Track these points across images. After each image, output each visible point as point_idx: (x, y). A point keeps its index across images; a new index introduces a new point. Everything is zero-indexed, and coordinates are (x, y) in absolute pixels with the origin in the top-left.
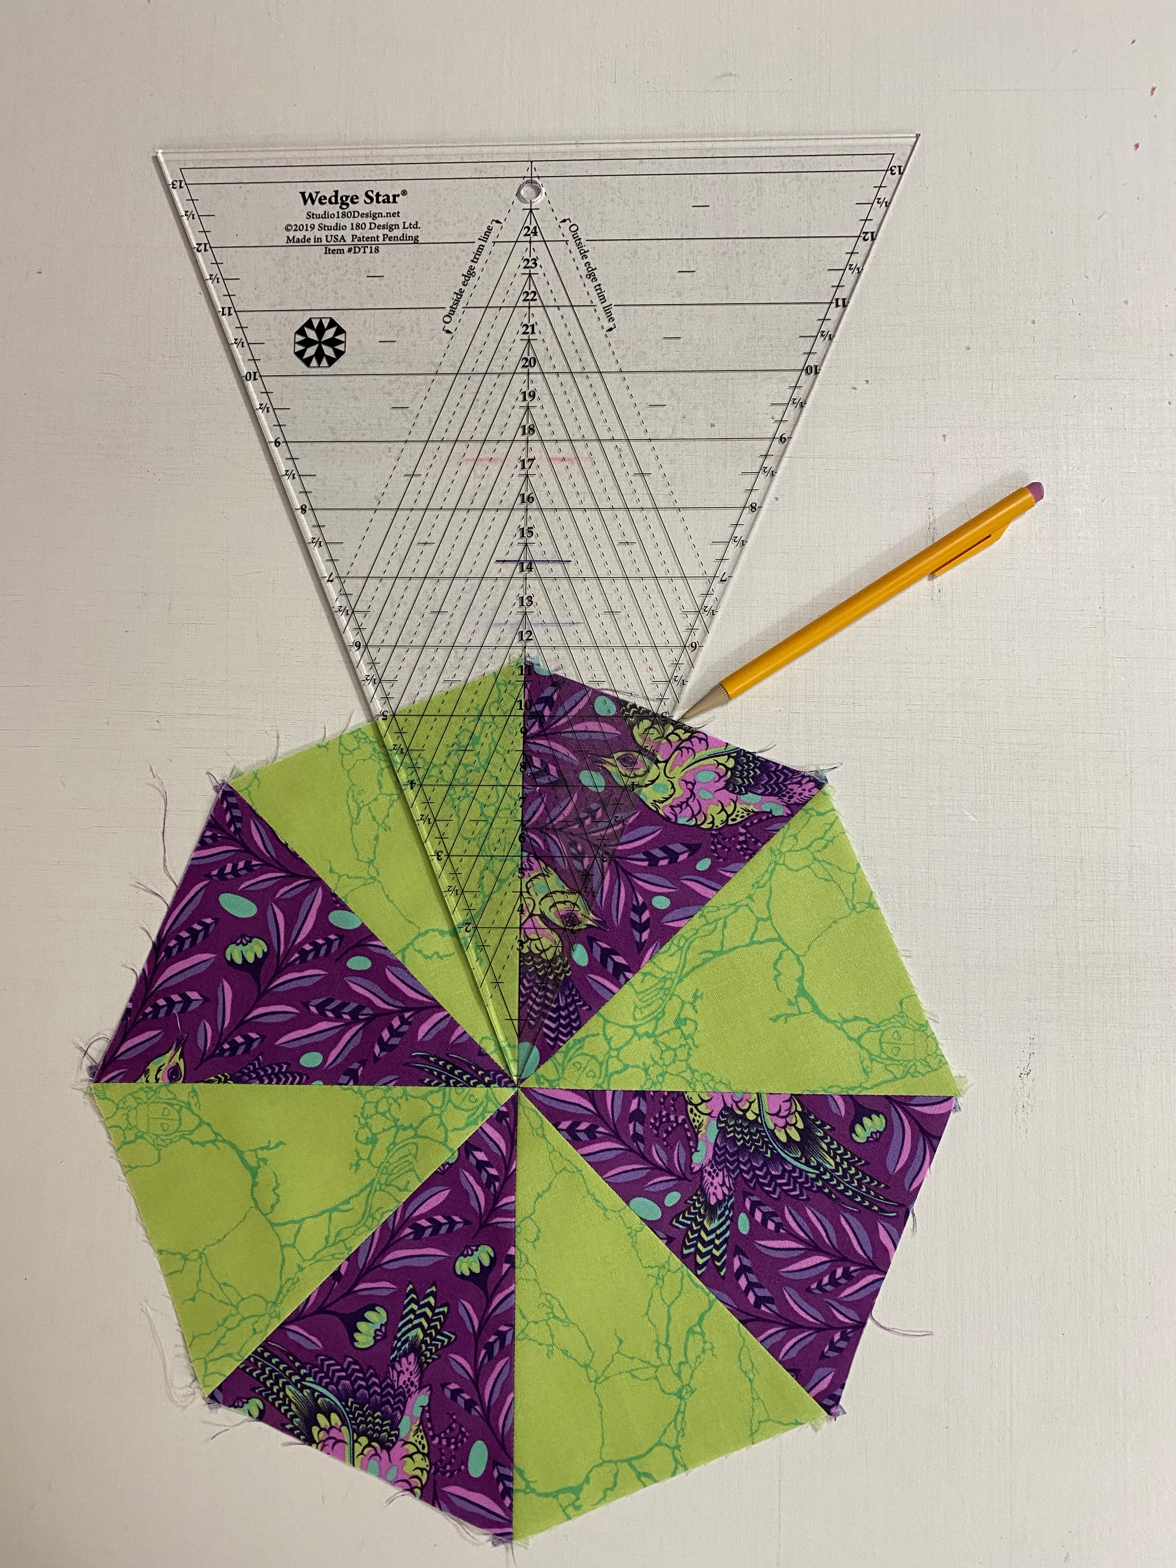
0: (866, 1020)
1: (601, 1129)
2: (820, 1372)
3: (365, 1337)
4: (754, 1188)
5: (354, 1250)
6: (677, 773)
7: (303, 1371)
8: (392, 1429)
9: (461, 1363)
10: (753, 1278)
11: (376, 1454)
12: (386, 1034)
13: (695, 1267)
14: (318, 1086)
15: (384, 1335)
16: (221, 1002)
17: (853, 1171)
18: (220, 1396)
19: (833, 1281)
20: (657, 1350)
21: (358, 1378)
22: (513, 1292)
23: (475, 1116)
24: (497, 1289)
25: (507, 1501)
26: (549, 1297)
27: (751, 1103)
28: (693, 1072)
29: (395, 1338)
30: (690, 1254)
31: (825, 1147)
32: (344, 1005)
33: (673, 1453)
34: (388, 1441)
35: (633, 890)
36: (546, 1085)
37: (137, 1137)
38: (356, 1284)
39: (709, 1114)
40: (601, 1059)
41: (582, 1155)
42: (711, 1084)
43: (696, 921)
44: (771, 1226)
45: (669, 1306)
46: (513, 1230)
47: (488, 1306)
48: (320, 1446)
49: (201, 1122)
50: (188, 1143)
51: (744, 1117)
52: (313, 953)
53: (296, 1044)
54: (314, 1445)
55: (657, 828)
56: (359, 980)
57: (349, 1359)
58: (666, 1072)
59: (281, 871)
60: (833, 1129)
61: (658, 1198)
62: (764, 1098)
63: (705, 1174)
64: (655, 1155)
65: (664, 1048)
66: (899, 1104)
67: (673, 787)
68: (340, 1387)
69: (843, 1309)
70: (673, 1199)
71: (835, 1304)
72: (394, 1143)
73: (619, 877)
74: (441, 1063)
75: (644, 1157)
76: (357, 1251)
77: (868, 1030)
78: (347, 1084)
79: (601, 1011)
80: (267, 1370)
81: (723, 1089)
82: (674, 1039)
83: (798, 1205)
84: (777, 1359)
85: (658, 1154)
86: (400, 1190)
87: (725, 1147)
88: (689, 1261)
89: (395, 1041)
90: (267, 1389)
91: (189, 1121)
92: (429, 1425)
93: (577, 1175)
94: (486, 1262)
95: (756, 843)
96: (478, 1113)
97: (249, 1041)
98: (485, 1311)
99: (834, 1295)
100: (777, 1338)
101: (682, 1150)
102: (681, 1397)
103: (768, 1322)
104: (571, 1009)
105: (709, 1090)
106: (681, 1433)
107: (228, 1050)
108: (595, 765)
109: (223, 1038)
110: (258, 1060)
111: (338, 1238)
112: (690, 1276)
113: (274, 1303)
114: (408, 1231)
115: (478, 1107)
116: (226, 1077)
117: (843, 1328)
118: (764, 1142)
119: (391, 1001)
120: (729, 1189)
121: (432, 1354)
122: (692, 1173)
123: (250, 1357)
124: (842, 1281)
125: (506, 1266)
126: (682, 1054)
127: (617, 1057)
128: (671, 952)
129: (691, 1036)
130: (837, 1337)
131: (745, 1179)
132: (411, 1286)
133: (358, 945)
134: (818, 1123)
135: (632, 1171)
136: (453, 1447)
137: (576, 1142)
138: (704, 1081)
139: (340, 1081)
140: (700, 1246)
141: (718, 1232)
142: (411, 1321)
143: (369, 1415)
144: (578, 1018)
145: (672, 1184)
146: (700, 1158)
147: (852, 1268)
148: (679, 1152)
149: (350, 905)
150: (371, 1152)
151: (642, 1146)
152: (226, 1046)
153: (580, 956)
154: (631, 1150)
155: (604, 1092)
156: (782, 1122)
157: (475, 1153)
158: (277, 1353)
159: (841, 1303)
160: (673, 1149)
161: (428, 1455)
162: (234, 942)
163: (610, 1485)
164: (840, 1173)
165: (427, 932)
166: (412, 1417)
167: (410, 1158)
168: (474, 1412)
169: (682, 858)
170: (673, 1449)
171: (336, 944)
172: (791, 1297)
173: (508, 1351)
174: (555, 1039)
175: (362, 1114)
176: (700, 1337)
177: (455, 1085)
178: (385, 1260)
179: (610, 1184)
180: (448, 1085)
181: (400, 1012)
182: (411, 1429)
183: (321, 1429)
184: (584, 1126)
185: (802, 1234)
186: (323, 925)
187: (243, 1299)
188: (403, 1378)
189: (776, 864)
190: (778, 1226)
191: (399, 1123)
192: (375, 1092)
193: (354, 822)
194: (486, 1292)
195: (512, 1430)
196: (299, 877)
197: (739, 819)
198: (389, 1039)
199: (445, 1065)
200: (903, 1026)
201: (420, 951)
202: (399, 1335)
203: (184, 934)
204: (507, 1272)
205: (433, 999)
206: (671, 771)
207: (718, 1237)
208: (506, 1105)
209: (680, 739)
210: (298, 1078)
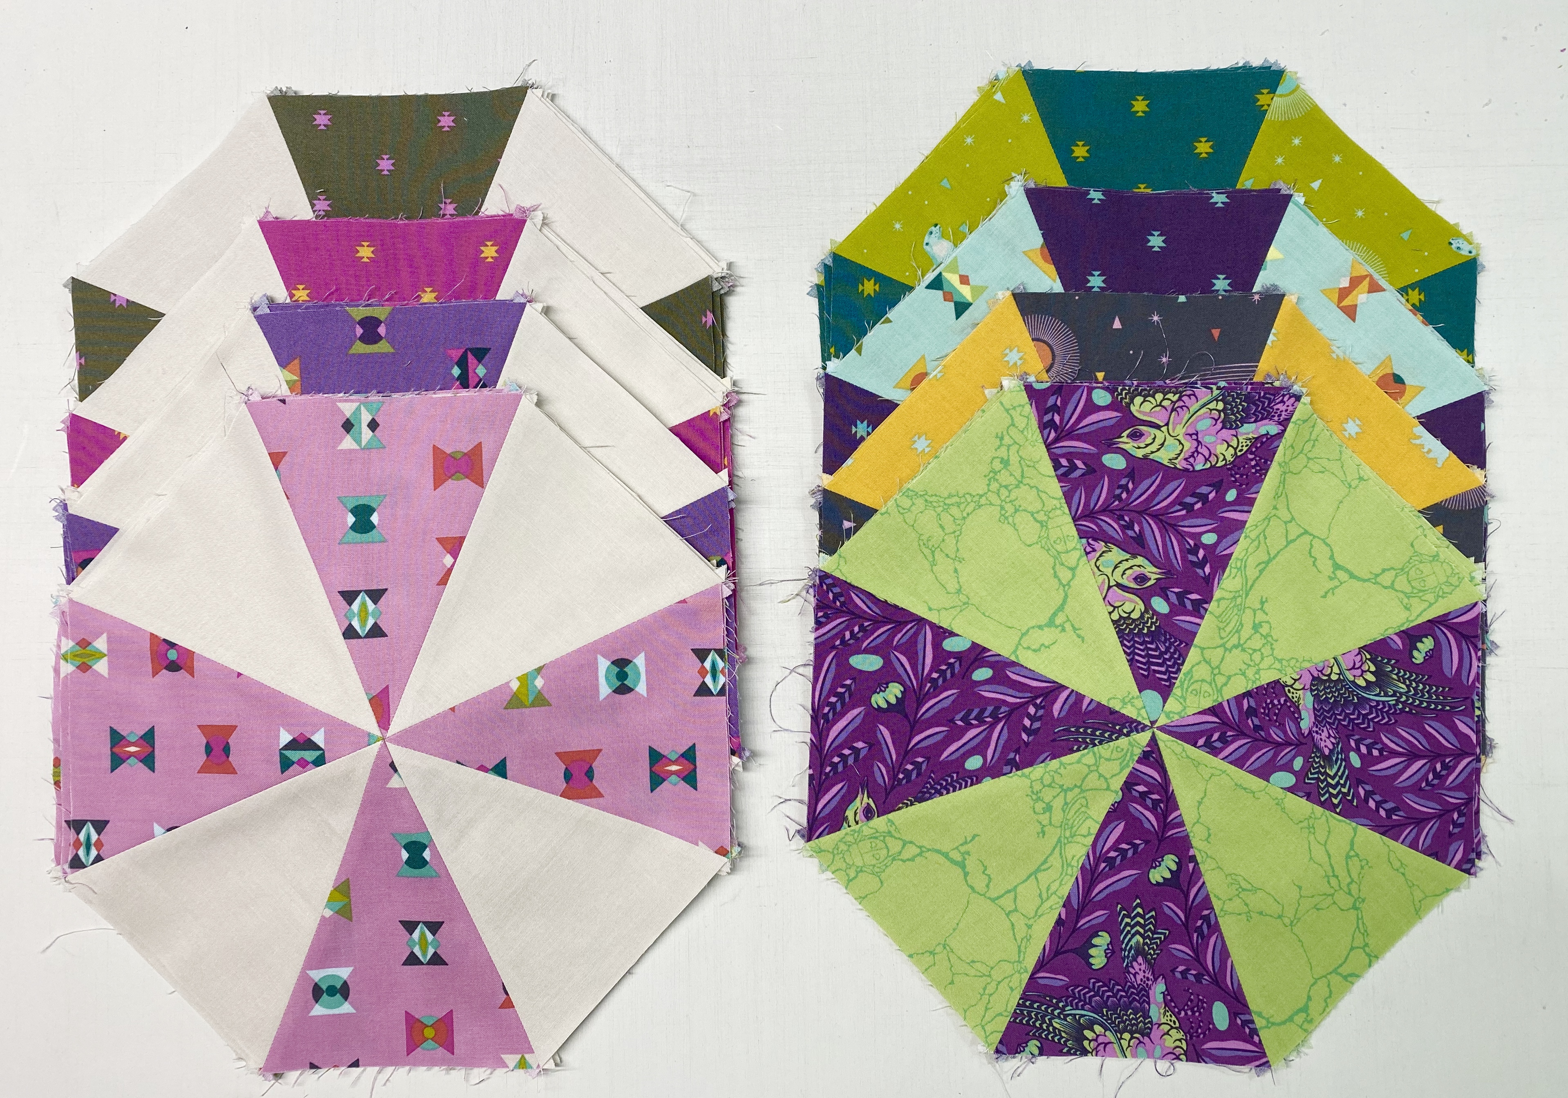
0: (1393, 568)
1: (1229, 733)
2: (1452, 848)
3: (1098, 959)
4: (1353, 730)
5: (1065, 897)
6: (1180, 431)
7: (1061, 1005)
8: (1145, 1018)
9: (1180, 949)
10: (1378, 798)
11: (1140, 1042)
12: (1027, 722)
13: (1332, 808)
14: (988, 784)
15: (1113, 952)
16: (883, 742)
17: (1421, 686)
18: (1004, 1049)
19: (1437, 775)
20: (1329, 882)
21: (1104, 992)
22: (1204, 883)
23: (1125, 762)
24: (1190, 885)
25: (1256, 1039)
26: (1234, 876)
27: (1331, 667)
28: (1280, 661)
29: (1121, 949)
30: (1326, 799)
31: (1395, 677)
32: (983, 711)
33: (1364, 951)
34: (1146, 1029)
35: (1182, 536)
36: (1176, 717)
37: (857, 873)
38: (1077, 922)
39: (1303, 689)
40: (1208, 680)
41: (1223, 759)
42: (1298, 665)
43: (1243, 543)
44: (1375, 753)
45: (1325, 845)
46: (1187, 836)
47: (1187, 900)
48: (1094, 1053)
49: (905, 843)
50: (901, 863)
51: (1330, 680)
52: (941, 679)
53: (957, 755)
54: (1089, 1055)
55: (1181, 480)
56: (987, 687)
57: (1092, 981)
58: (1259, 670)
59: (890, 623)
60: (1397, 661)
61: (1287, 767)
62: (1340, 659)
63: (1314, 734)
64: (1275, 736)
65: (1251, 652)
66: (1440, 622)
67: (1180, 443)
68: (1093, 1004)
69: (1451, 794)
70: (1298, 763)
71: (1444, 792)
72: (1066, 804)
73: (1166, 530)
74: (1081, 730)
75: (1268, 741)
76: (1069, 897)
77: (1396, 576)
78: (1011, 772)
79: (1195, 642)
80: (1033, 1014)
81: (1307, 665)
82: (1256, 642)
83: (1389, 728)
84: (1417, 850)
85: (1276, 735)
86: (1085, 836)
87: (1322, 708)
88: (1328, 805)
89: (1037, 725)
90: (1038, 1029)
91: (895, 846)
92: (1173, 1004)
93: (1224, 776)
94: (1174, 867)
95: (1265, 462)
96: (1128, 758)
97: (918, 765)
98: (1186, 905)
99: (1441, 786)
100: (1413, 835)
101: (1291, 723)
102: (1356, 909)
103: (1401, 826)
104: (1172, 651)
105: (1298, 670)
106: (1365, 934)
107: (903, 778)
108: (1111, 447)
109: (896, 770)
110: (931, 778)
111: (1050, 892)
112: (1332, 816)
113: (1019, 962)
114: (1103, 865)
115: (1126, 755)
116: (911, 801)
117: (1457, 807)
118: (1349, 692)
119: (1021, 695)
120: (1335, 738)
121: (1154, 951)
122: (1305, 737)
123: (1015, 1010)
124: (1444, 773)
125: (1191, 866)
126: (1266, 651)
127: (1219, 673)
128: (1233, 575)
129: (1269, 635)
130: (1456, 816)
131: (1344, 726)
132: (1119, 906)
133: (976, 660)
134: (1386, 661)
135: (1263, 755)
136: (1197, 1014)
137: (1215, 752)
138: (1292, 665)
139: (1004, 771)
140: (1331, 790)
141: (1340, 774)
142: (1129, 932)
143: (1124, 1015)
144: (1180, 655)
145: (1293, 752)
146: (1306, 723)
147: (1447, 760)
148: (1289, 726)
149: (956, 631)
150: (1050, 818)
151: (1262, 733)
152: (901, 776)
153: (1160, 605)
154: (1256, 740)
155: (1221, 704)
156: (1359, 672)
157: (1136, 788)
158: (1036, 999)
159: (1450, 789)
160: (1284, 725)
161: (1180, 1027)
162: (875, 692)
163: (1327, 994)
164: (1413, 692)
165: (1028, 631)
166: (1157, 1004)
167: (1083, 809)
168: (1204, 982)
169: (1212, 496)
170: (1363, 948)
171: (957, 665)
172: (1410, 800)
173: (1215, 928)
174: (1169, 679)
175: (1033, 792)
176: (1356, 858)
177: (1101, 743)
178: (1093, 895)
179: (1250, 772)
180: (1095, 745)
181: (1032, 701)
182: (1160, 1013)
183: (1090, 1041)
184: (1216, 736)
185: (1401, 750)
186: (940, 655)
187: (992, 968)
188: (1139, 977)
189: (1285, 473)
190: (1381, 751)
191: (1065, 787)
192: (1037, 771)
193: (933, 564)
194: (1182, 890)
195: (1239, 985)
196: (907, 623)
197: (1245, 449)
198: (1031, 725)
199: (1085, 731)
200: (1421, 562)
201: (1029, 648)
202: (1124, 946)
203: (833, 699)
204: (1194, 869)
205: (1054, 682)
206: (1174, 431)
207: (1341, 777)
208: (1148, 745)
209: (1172, 402)
210: (969, 781)
